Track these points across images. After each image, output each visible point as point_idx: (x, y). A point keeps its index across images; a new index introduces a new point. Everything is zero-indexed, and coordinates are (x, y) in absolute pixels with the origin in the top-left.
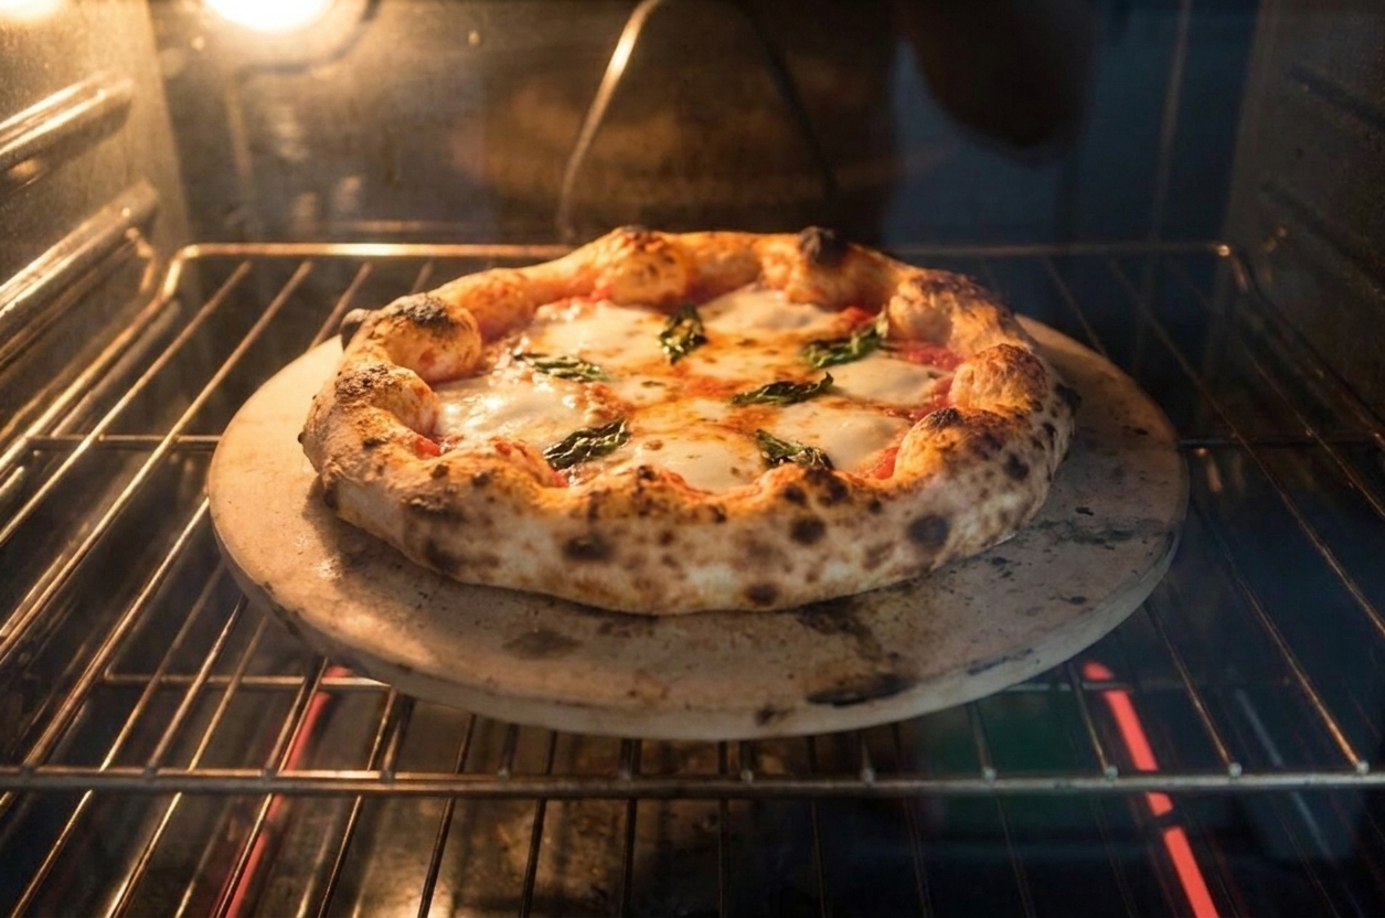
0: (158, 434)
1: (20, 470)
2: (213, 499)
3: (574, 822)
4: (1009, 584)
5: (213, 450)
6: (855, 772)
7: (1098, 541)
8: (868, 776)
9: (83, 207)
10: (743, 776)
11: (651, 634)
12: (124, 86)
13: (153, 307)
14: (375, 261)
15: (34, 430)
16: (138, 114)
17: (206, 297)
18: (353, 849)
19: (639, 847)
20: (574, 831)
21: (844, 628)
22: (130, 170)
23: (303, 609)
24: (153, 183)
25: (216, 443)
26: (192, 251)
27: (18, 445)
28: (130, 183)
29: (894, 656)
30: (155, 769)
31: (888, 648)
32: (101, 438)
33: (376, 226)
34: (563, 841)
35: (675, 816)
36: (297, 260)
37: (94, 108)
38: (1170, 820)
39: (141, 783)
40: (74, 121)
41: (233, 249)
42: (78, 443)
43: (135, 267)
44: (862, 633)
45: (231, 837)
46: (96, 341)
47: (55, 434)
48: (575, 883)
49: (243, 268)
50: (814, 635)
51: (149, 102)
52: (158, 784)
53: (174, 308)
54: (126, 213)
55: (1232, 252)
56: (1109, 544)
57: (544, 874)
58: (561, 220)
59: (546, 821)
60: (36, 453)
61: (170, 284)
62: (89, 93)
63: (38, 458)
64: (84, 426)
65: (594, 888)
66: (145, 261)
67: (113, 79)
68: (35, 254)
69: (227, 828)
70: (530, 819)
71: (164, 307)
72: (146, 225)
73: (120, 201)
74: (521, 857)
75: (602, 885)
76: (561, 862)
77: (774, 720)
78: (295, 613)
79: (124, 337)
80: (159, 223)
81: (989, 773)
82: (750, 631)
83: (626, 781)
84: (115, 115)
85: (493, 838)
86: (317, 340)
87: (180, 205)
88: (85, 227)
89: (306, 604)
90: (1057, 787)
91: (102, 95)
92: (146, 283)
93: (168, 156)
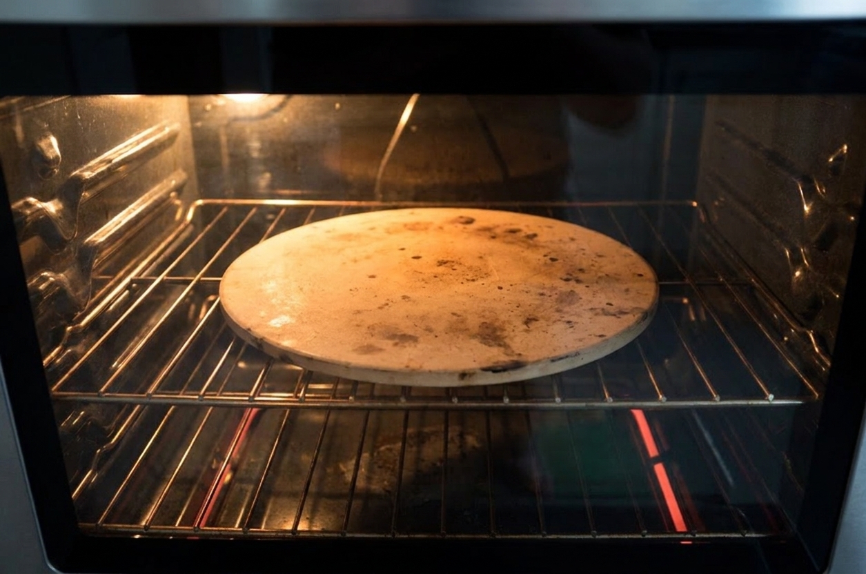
0: (192, 276)
1: (127, 292)
2: (223, 297)
3: (376, 463)
4: (572, 330)
5: (219, 284)
6: (500, 399)
7: (614, 315)
8: (506, 400)
9: (156, 180)
10: (453, 400)
11: (415, 346)
12: (176, 126)
13: (182, 226)
14: (288, 207)
15: (133, 275)
16: (180, 139)
17: (205, 225)
18: (270, 472)
19: (405, 473)
20: (376, 466)
21: (500, 345)
22: (175, 164)
23: (264, 338)
24: (185, 170)
25: (219, 281)
26: (200, 202)
27: (127, 280)
28: (175, 170)
29: (520, 355)
30: (204, 395)
31: (518, 352)
32: (166, 278)
33: (287, 192)
34: (370, 470)
35: (423, 460)
36: (251, 207)
37: (164, 136)
38: (656, 460)
39: (198, 402)
40: (156, 141)
41: (219, 201)
42: (154, 280)
43: (174, 209)
44: (506, 346)
45: (214, 467)
46: (158, 239)
47: (142, 277)
48: (376, 487)
49: (225, 210)
50: (485, 347)
51: (185, 135)
52: (205, 402)
53: (191, 228)
54: (173, 183)
55: (698, 205)
56: (618, 316)
57: (361, 483)
58: (377, 189)
59: (361, 462)
60: (134, 285)
61: (190, 216)
62: (161, 129)
63: (134, 288)
64: (158, 272)
65: (384, 489)
66: (177, 207)
67: (171, 123)
68: (131, 202)
69: (212, 462)
70: (354, 462)
71: (186, 227)
72: (179, 190)
73: (172, 177)
74: (349, 477)
75: (387, 488)
76: (369, 479)
77: (467, 377)
78: (261, 339)
79: (170, 238)
80: (186, 189)
81: (558, 399)
82: (458, 346)
83: (403, 403)
84: (172, 138)
85: (337, 469)
86: (263, 239)
87: (195, 182)
88: (156, 188)
89: (266, 336)
90: (587, 406)
91: (167, 130)
92: (178, 216)
93: (190, 157)
